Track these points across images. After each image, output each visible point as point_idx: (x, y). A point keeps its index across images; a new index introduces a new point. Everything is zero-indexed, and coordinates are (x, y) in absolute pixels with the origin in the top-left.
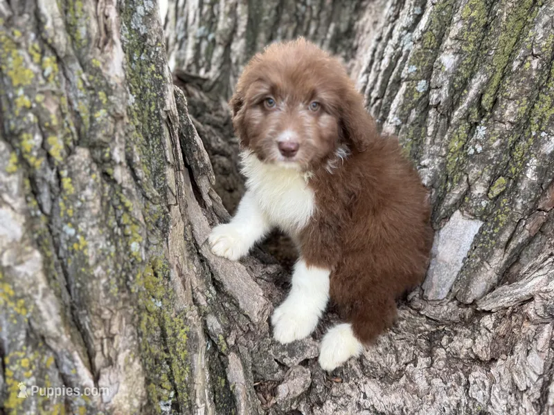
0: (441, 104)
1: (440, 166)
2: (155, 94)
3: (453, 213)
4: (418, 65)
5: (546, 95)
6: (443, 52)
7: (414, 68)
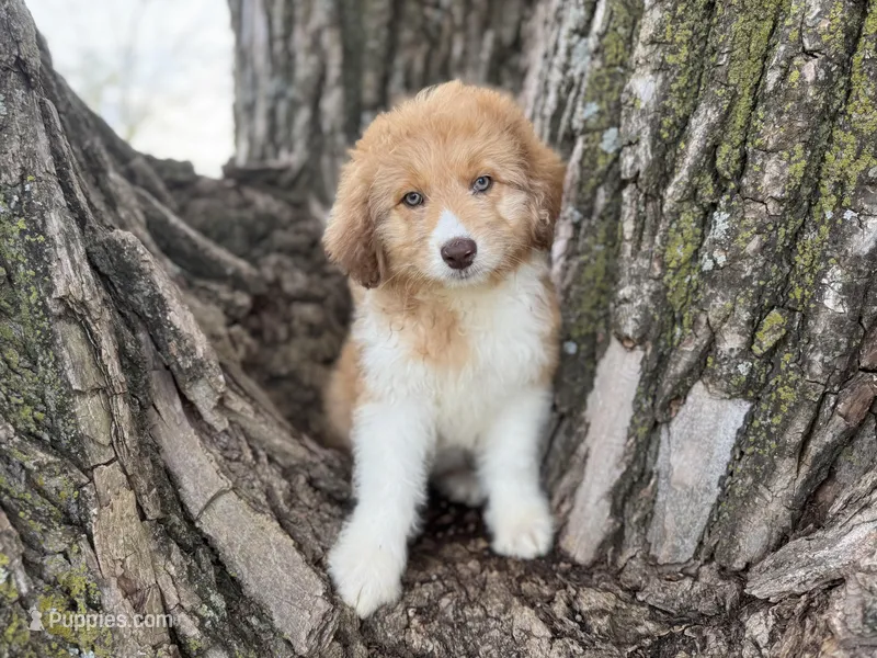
0: (641, 176)
1: (652, 298)
2: (31, 272)
3: (690, 388)
4: (601, 99)
5: (846, 131)
6: (633, 71)
7: (594, 107)
